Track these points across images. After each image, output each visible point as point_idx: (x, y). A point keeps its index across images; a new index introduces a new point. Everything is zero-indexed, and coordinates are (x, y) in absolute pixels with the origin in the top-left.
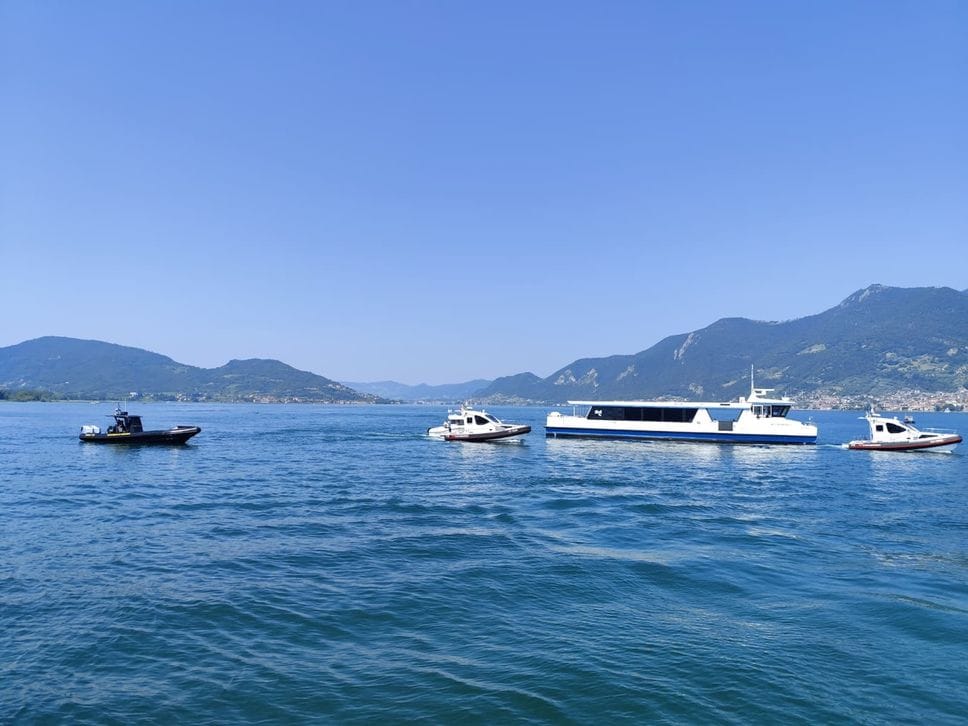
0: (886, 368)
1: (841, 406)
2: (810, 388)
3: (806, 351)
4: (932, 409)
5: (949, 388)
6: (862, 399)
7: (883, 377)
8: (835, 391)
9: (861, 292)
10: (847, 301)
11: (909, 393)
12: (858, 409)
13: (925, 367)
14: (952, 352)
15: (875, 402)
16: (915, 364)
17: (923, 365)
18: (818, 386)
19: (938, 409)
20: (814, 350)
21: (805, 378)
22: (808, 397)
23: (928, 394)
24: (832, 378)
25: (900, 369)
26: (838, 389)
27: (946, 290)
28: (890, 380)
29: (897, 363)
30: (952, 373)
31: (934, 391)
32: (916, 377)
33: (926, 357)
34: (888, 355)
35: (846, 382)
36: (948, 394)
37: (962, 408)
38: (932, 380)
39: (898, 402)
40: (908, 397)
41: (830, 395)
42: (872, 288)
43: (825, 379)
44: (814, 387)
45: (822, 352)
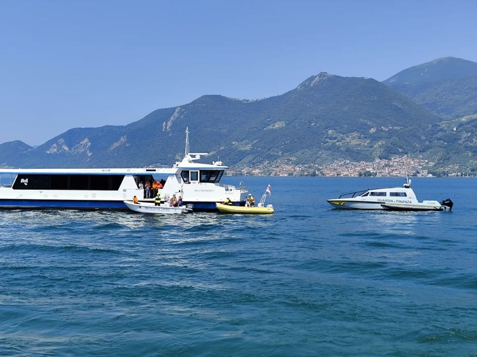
0: (327, 142)
1: (295, 173)
2: (272, 158)
3: (271, 127)
4: (356, 175)
5: (369, 158)
6: (310, 167)
7: (325, 149)
8: (291, 160)
9: (313, 78)
10: (303, 85)
11: (342, 163)
12: (307, 175)
13: (354, 142)
14: (373, 130)
15: (319, 170)
16: (348, 140)
17: (353, 140)
18: (278, 157)
19: (360, 175)
20: (277, 126)
21: (269, 150)
22: (271, 166)
23: (354, 163)
24: (289, 150)
25: (338, 143)
26: (294, 159)
27: (371, 81)
28: (330, 152)
29: (335, 138)
30: (371, 147)
31: (359, 161)
32: (347, 150)
33: (355, 134)
34: (330, 132)
35: (299, 153)
36: (368, 163)
37: (376, 174)
38: (358, 153)
39: (335, 170)
40: (341, 165)
41: (287, 164)
42: (322, 75)
43: (284, 151)
44: (276, 158)
45: (282, 128)
